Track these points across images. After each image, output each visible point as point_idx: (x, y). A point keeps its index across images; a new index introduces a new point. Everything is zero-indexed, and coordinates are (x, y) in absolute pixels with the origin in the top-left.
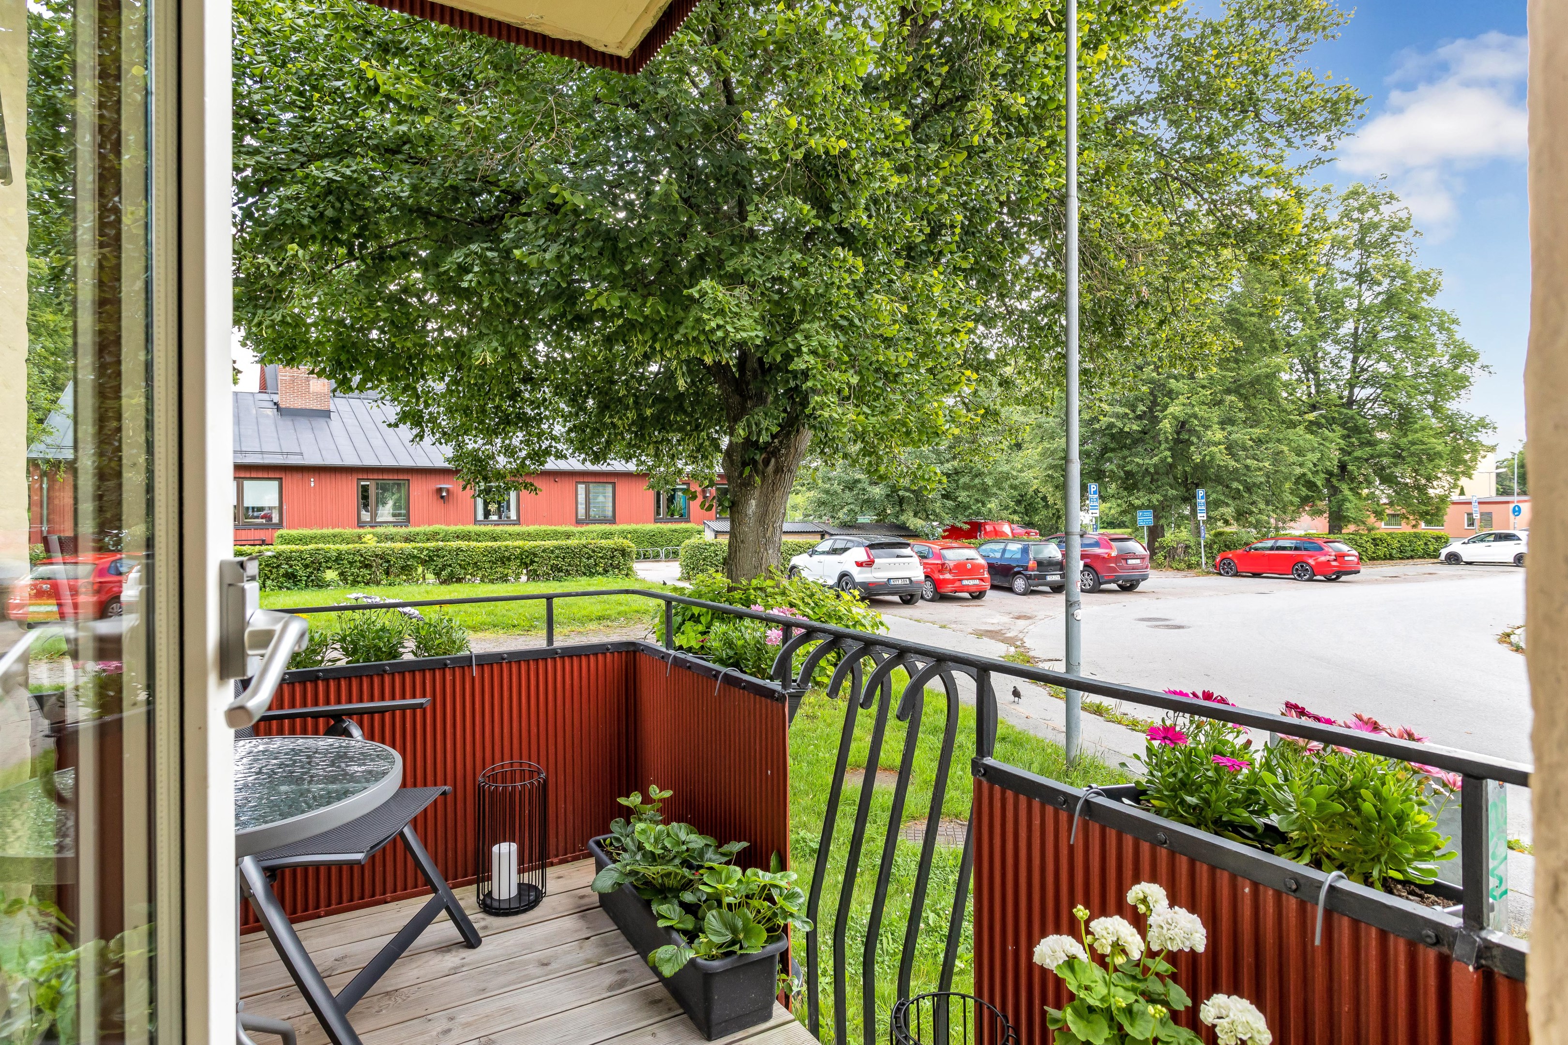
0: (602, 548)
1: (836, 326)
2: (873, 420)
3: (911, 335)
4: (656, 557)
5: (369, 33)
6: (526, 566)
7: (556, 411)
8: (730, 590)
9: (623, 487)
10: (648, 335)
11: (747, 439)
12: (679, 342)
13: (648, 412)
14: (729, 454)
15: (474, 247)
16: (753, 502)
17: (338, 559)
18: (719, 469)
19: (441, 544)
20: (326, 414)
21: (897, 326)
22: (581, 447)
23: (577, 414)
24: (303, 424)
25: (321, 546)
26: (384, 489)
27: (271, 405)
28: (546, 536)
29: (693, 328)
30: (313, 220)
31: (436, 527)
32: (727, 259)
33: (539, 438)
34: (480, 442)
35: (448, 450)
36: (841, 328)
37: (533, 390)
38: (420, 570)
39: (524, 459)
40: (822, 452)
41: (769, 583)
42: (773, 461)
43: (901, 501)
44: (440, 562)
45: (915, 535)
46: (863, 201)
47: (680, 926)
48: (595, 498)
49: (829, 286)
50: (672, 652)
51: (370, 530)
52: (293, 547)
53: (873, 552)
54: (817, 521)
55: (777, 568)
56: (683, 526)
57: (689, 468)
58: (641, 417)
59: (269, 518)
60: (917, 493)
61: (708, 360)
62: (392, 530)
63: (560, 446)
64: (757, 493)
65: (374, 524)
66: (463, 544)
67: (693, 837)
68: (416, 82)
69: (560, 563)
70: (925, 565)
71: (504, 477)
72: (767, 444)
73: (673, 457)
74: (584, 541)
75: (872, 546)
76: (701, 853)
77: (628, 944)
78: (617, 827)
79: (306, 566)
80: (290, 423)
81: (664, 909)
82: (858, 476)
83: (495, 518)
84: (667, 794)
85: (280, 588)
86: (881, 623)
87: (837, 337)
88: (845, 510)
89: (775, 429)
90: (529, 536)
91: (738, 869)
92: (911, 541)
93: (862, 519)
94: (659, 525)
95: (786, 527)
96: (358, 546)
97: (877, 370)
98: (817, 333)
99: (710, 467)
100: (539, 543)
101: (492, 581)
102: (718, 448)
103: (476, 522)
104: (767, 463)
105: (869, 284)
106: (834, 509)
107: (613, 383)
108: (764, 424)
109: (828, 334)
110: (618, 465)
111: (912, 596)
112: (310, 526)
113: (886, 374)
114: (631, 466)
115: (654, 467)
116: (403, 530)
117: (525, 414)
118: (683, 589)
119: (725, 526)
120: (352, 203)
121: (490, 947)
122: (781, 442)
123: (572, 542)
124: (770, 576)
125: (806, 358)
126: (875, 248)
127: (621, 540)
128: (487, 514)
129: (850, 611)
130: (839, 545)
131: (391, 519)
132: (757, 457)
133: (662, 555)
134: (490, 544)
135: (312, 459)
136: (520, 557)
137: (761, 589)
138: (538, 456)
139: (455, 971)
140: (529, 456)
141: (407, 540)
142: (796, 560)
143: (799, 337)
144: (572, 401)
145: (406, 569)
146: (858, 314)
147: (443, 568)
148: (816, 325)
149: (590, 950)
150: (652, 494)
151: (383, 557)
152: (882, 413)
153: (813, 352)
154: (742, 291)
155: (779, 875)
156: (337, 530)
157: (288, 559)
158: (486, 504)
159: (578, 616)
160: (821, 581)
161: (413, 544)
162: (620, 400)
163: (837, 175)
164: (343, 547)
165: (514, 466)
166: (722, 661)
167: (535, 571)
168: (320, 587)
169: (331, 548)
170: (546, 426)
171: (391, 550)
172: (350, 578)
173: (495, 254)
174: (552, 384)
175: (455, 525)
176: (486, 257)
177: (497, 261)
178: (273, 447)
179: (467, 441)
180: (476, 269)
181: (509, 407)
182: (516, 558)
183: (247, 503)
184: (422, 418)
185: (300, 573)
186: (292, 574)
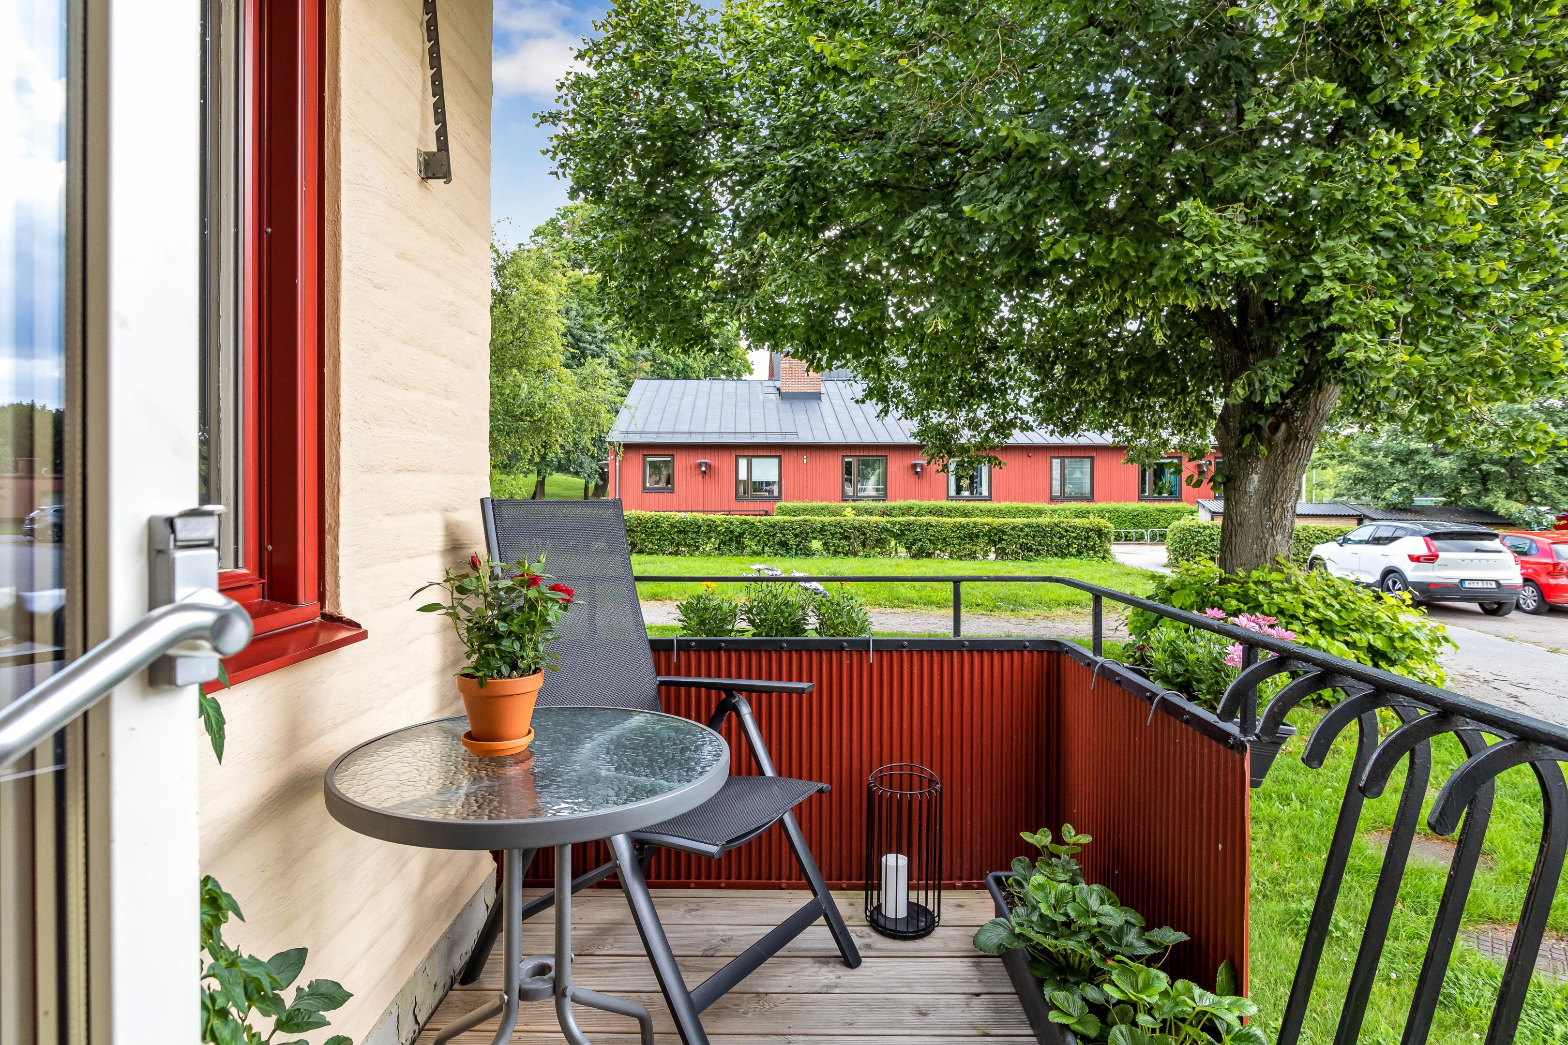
0: (1075, 528)
1: (1375, 240)
2: (1435, 361)
3: (1503, 238)
4: (1140, 539)
5: (821, 11)
6: (995, 543)
7: (1023, 380)
8: (1223, 581)
9: (1102, 462)
10: (1115, 284)
11: (1248, 400)
12: (1155, 288)
13: (1123, 375)
14: (1223, 419)
15: (924, 211)
16: (1255, 477)
17: (822, 530)
18: (1212, 439)
19: (912, 518)
20: (817, 396)
21: (1479, 227)
22: (1047, 417)
23: (1043, 382)
24: (799, 405)
25: (808, 517)
26: (866, 464)
27: (774, 390)
28: (1017, 513)
29: (1170, 268)
30: (781, 209)
31: (910, 502)
32: (1216, 176)
33: (1004, 410)
34: (945, 415)
35: (913, 425)
36: (1385, 242)
37: (996, 359)
38: (893, 543)
39: (988, 432)
40: (1357, 413)
41: (1275, 576)
42: (1283, 426)
43: (1485, 477)
44: (911, 536)
45: (1508, 523)
46: (1422, 62)
47: (1079, 1028)
48: (1071, 474)
49: (1362, 187)
50: (1099, 659)
51: (852, 504)
52: (787, 518)
53: (1436, 543)
54: (1353, 501)
55: (1287, 558)
56: (1173, 505)
57: (1175, 440)
58: (1115, 382)
59: (771, 492)
60: (1511, 464)
61: (1192, 305)
62: (871, 504)
63: (1026, 417)
64: (1260, 466)
65: (856, 498)
66: (933, 519)
67: (1107, 908)
68: (860, 45)
69: (1030, 542)
70: (1523, 565)
71: (968, 451)
72: (1275, 405)
73: (1154, 426)
74: (1056, 519)
75: (1435, 536)
76: (1120, 933)
77: (1024, 1017)
78: (1018, 866)
79: (796, 536)
80: (789, 406)
81: (1059, 996)
82: (1414, 445)
83: (966, 493)
84: (1085, 839)
85: (776, 554)
86: (1446, 639)
87: (1378, 253)
88: (1395, 489)
89: (1286, 386)
90: (1001, 513)
91: (1163, 975)
92: (1500, 531)
93: (1420, 501)
94: (1144, 504)
95: (1302, 507)
96: (839, 518)
97: (1442, 293)
98: (1346, 250)
99: (1203, 436)
100: (1009, 520)
101: (960, 558)
102: (1210, 413)
103: (948, 497)
104: (1274, 428)
105: (1430, 177)
106: (1377, 489)
107: (1084, 345)
108: (1271, 381)
109: (1363, 250)
110: (1091, 437)
111: (1500, 605)
112: (804, 500)
113: (1458, 298)
114: (1108, 438)
115: (1134, 438)
116: (881, 505)
117: (989, 384)
118: (1163, 577)
119: (1219, 506)
120: (813, 186)
121: (869, 972)
122: (1295, 403)
123: (1044, 520)
124: (1277, 567)
125: (1328, 284)
126: (1440, 126)
127: (1098, 519)
128: (959, 489)
129: (1395, 619)
130: (1387, 533)
131: (874, 494)
132: (1262, 422)
133: (1147, 537)
134: (959, 520)
135: (805, 437)
136: (988, 534)
137: (1264, 583)
138: (1004, 428)
139: (826, 990)
140: (992, 429)
141: (884, 514)
142: (1318, 550)
143: (1318, 258)
144: (1039, 368)
145: (880, 542)
146: (1413, 219)
147: (914, 543)
148: (1345, 241)
149: (978, 1011)
150: (1136, 468)
151: (860, 529)
152: (1452, 351)
153: (1342, 278)
154: (1236, 212)
155: (1227, 1000)
156: (824, 504)
157: (782, 528)
158: (958, 480)
159: (1045, 599)
160: (1352, 578)
161: (887, 518)
162: (1091, 363)
163: (1380, 39)
164: (827, 519)
165: (978, 439)
166: (1165, 679)
167: (1004, 549)
168: (807, 555)
169: (818, 520)
170: (1012, 397)
171: (868, 523)
172: (832, 548)
173: (946, 215)
174: (1017, 352)
175: (929, 500)
176: (936, 219)
177: (948, 222)
178: (775, 428)
179: (932, 415)
180: (927, 233)
181: (973, 378)
182: (985, 535)
183: (755, 478)
184: (887, 393)
185: (791, 542)
186: (785, 542)
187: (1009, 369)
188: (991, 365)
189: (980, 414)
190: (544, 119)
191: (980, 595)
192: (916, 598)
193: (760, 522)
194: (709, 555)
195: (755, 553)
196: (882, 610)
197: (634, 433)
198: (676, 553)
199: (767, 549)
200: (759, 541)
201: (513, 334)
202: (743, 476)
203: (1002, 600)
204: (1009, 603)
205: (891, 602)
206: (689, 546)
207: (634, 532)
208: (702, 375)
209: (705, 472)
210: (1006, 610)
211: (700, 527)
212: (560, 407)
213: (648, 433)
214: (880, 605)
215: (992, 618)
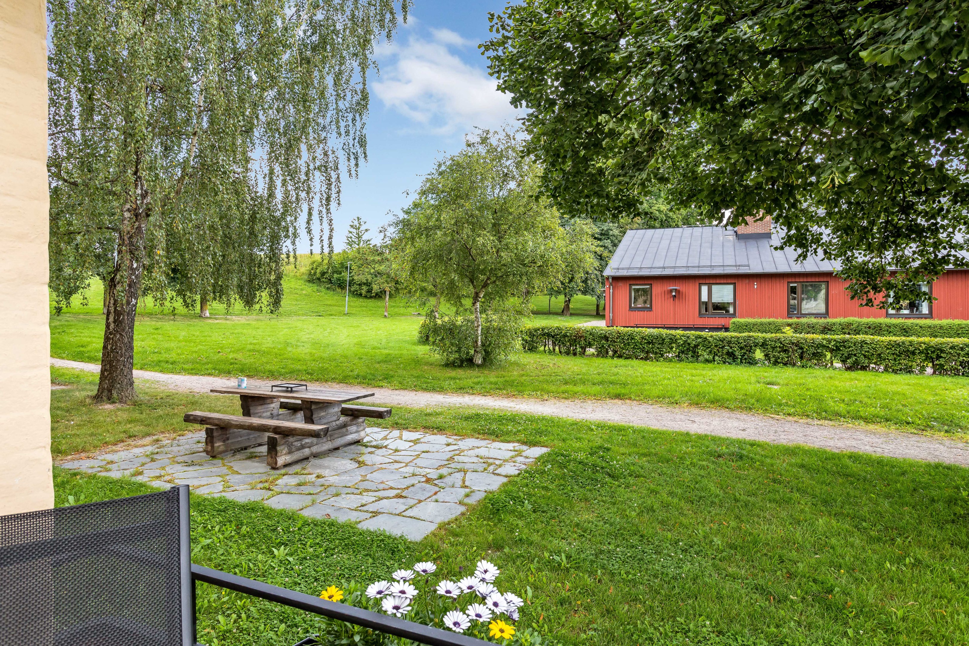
6: (932, 360)
17: (764, 344)
19: (847, 336)
20: (768, 236)
24: (752, 244)
25: (751, 334)
26: (809, 288)
27: (732, 233)
28: (958, 332)
34: (870, 255)
38: (829, 357)
44: (845, 352)
59: (727, 310)
62: (811, 321)
65: (800, 315)
66: (868, 338)
79: (742, 348)
80: (743, 244)
83: (907, 312)
85: (724, 363)
96: (779, 335)
100: (946, 340)
101: (895, 372)
103: (888, 314)
112: (753, 316)
116: (821, 322)
117: (918, 225)
128: (898, 309)
134: (896, 338)
135: (756, 269)
136: (925, 352)
141: (823, 330)
145: (817, 356)
147: (848, 357)
151: (798, 345)
156: (771, 320)
157: (729, 342)
161: (824, 335)
164: (768, 336)
167: (942, 366)
168: (750, 364)
169: (760, 336)
170: (945, 235)
171: (806, 340)
172: (773, 359)
173: (842, 66)
174: (950, 193)
175: (868, 317)
176: (831, 71)
177: (847, 73)
178: (731, 262)
179: (857, 255)
180: (820, 88)
181: (900, 220)
182: (921, 352)
183: (714, 300)
184: (806, 240)
185: (737, 353)
186: (732, 353)
187: (941, 209)
188: (921, 208)
189: (908, 252)
190: (487, 48)
191: (911, 413)
192: (844, 412)
193: (711, 337)
194: (671, 361)
195: (707, 361)
196: (809, 420)
197: (623, 269)
198: (646, 359)
199: (717, 358)
200: (710, 352)
201: (525, 207)
202: (705, 298)
203: (935, 419)
204: (943, 424)
205: (819, 414)
206: (656, 353)
207: (615, 342)
208: (680, 223)
209: (675, 296)
210: (940, 431)
211: (663, 340)
212: (554, 256)
213: (633, 268)
214: (808, 416)
215: (923, 439)
